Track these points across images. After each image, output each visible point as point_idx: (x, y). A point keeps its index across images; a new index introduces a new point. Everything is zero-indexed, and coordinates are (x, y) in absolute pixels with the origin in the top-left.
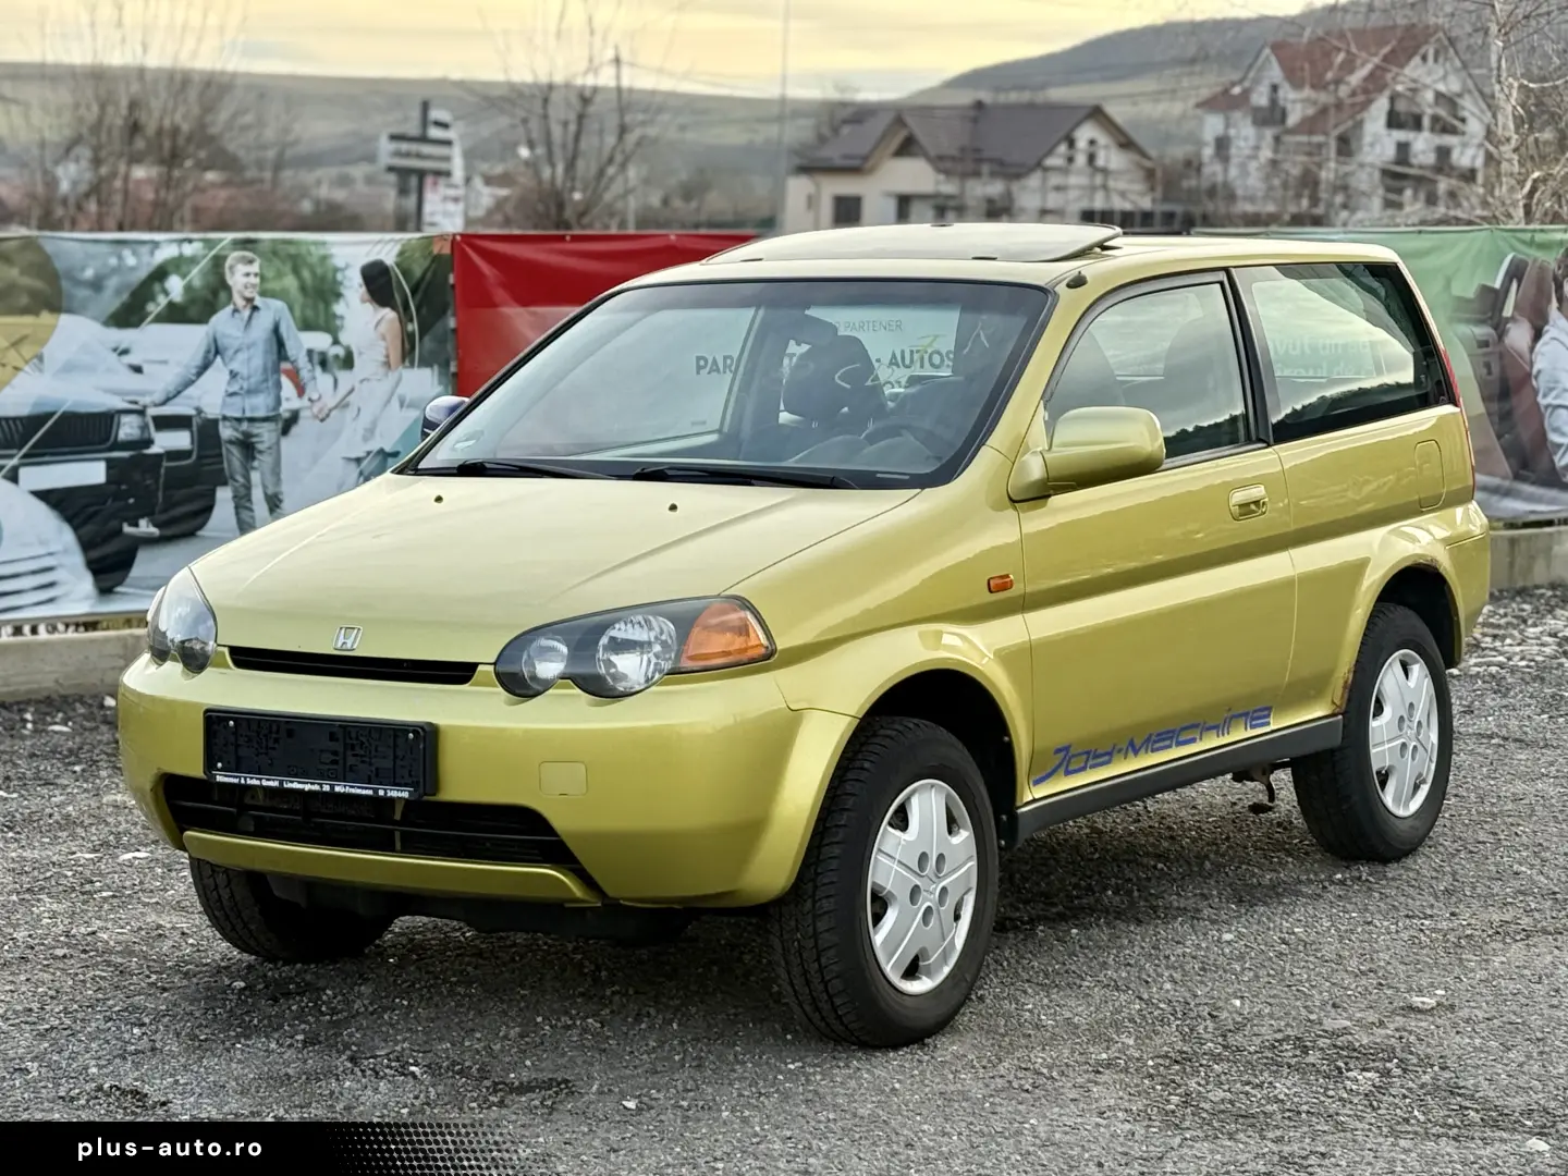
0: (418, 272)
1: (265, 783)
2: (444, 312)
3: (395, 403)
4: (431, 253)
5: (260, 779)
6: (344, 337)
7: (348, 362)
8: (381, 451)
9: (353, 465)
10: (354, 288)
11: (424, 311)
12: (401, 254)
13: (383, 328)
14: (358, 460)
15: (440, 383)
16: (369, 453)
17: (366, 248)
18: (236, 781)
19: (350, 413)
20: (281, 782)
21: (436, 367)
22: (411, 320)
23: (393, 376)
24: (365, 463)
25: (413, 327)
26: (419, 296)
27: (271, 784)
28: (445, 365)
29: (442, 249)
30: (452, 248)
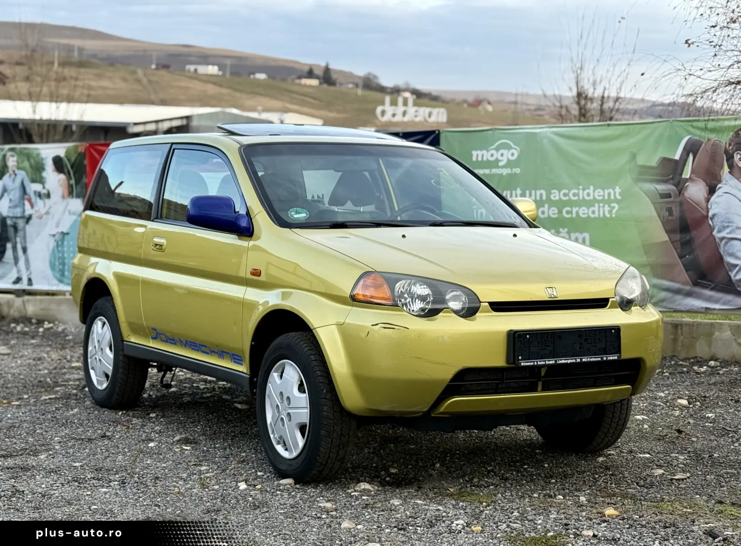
0: (73, 159)
1: (547, 363)
2: (82, 176)
3: (67, 212)
4: (77, 153)
5: (545, 361)
6: (47, 186)
7: (48, 196)
8: (62, 233)
9: (52, 237)
10: (49, 166)
11: (76, 175)
12: (67, 152)
13: (61, 182)
14: (54, 235)
16: (58, 233)
17: (53, 151)
18: (532, 364)
19: (50, 216)
20: (556, 361)
21: (81, 198)
22: (71, 179)
23: (66, 201)
24: (57, 237)
27: (551, 362)
28: (84, 196)
29: (82, 150)
30: (85, 149)
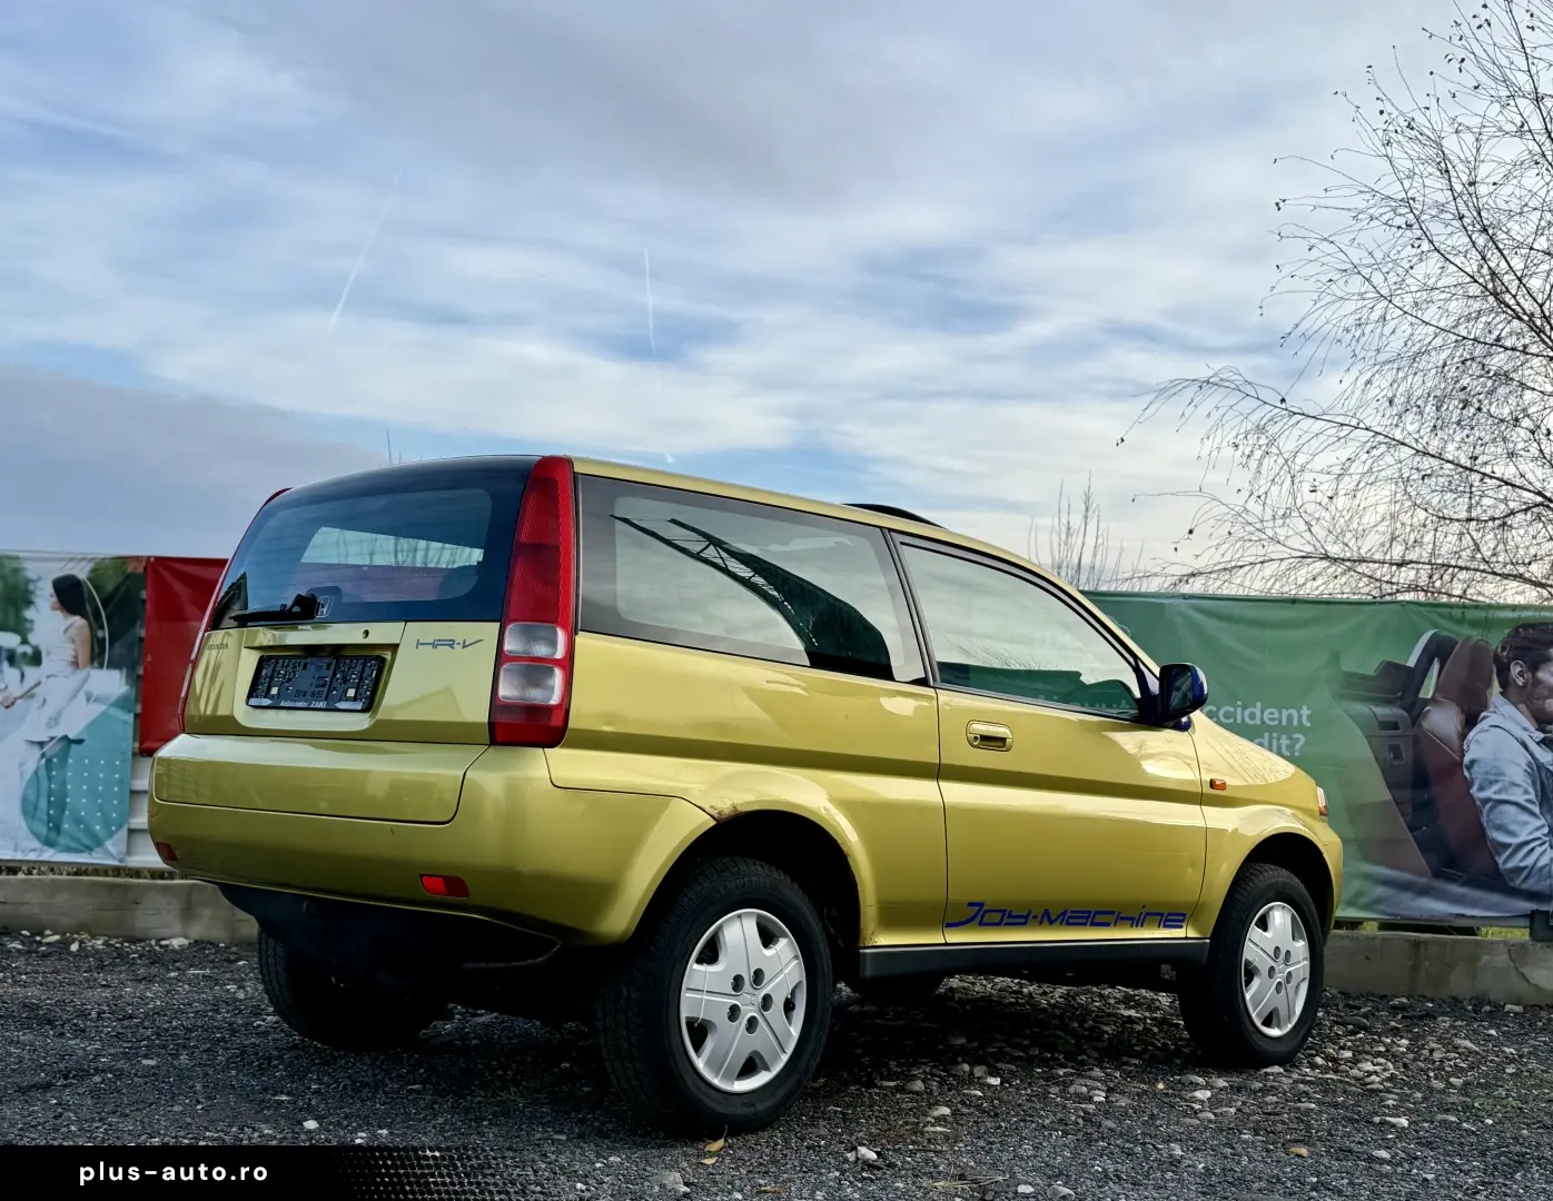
0: (110, 586)
2: (133, 624)
3: (82, 697)
4: (124, 572)
6: (32, 638)
8: (65, 739)
9: (36, 749)
11: (116, 621)
12: (94, 570)
13: (72, 633)
14: (42, 745)
15: (127, 683)
16: (52, 739)
17: (59, 564)
19: (36, 702)
21: (124, 671)
22: (102, 628)
23: (81, 674)
24: (48, 748)
25: (105, 633)
26: (111, 607)
28: (131, 668)
29: (136, 568)
30: (145, 569)
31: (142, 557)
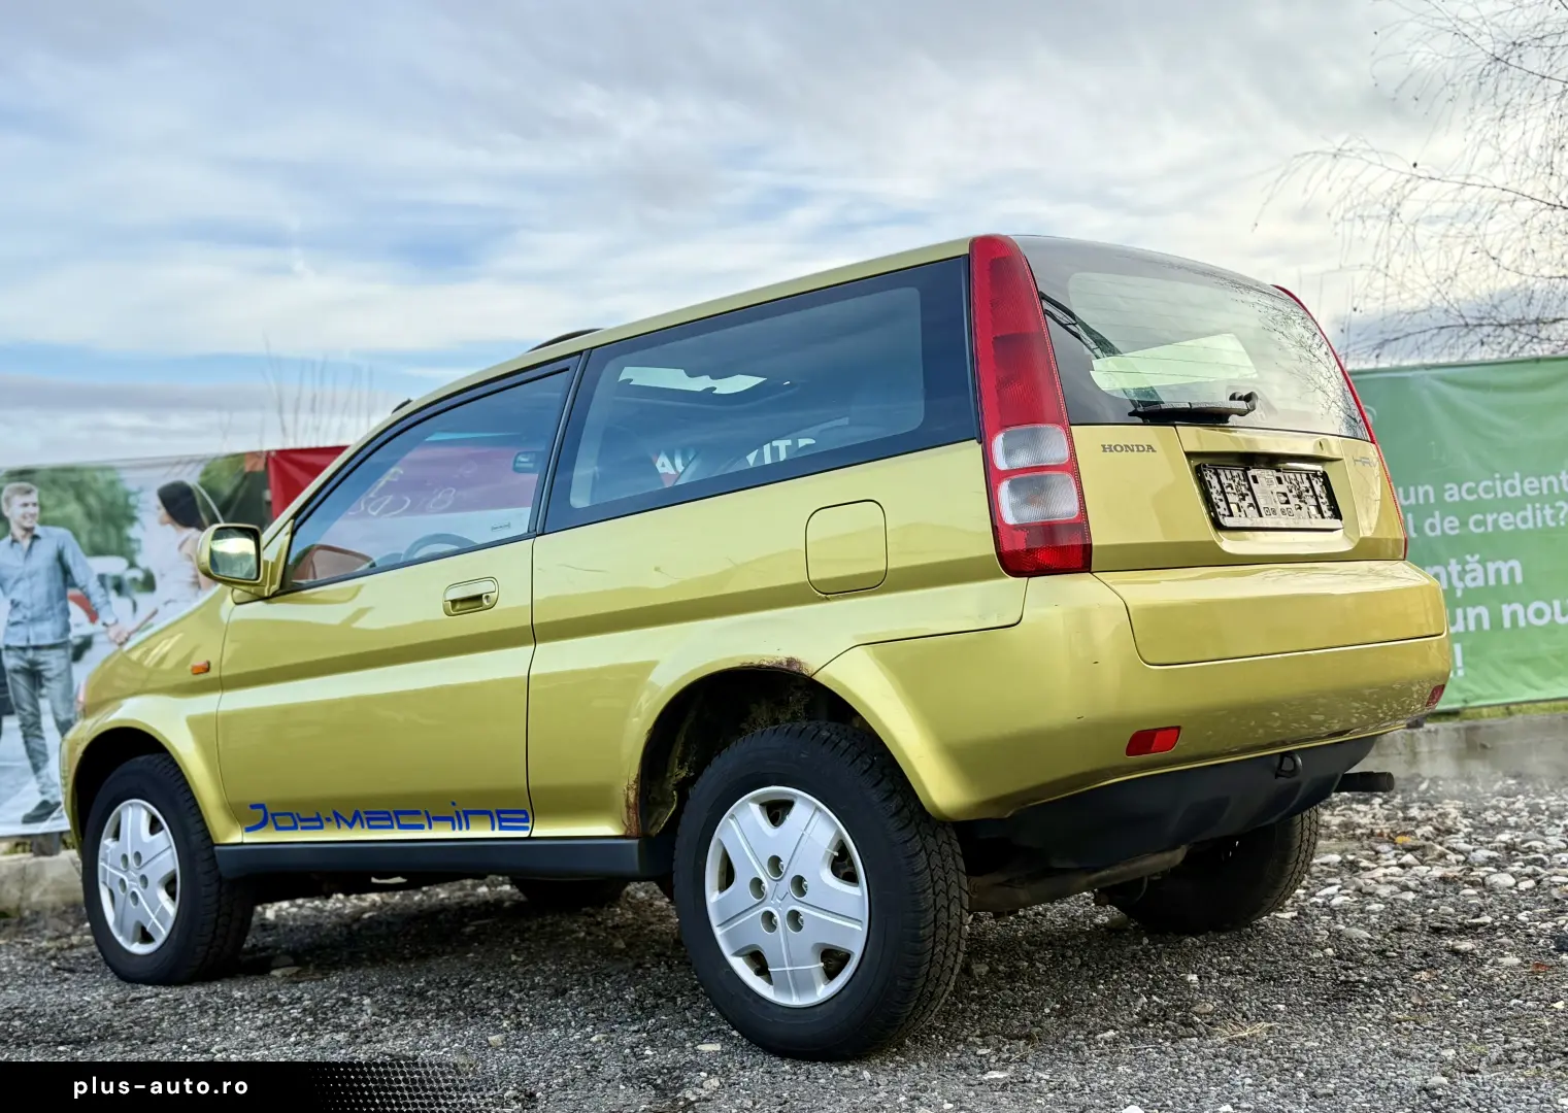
0: (226, 490)
4: (241, 470)
6: (142, 561)
7: (148, 584)
12: (206, 473)
17: (163, 471)
29: (255, 464)
30: (266, 465)
31: (261, 452)
